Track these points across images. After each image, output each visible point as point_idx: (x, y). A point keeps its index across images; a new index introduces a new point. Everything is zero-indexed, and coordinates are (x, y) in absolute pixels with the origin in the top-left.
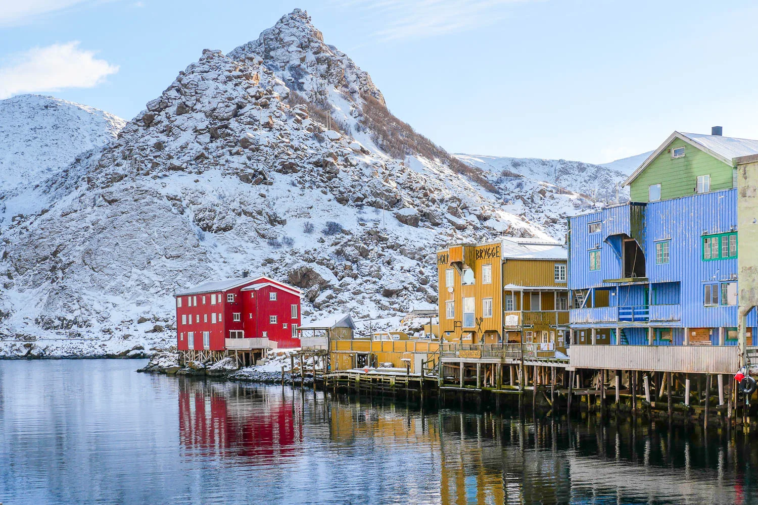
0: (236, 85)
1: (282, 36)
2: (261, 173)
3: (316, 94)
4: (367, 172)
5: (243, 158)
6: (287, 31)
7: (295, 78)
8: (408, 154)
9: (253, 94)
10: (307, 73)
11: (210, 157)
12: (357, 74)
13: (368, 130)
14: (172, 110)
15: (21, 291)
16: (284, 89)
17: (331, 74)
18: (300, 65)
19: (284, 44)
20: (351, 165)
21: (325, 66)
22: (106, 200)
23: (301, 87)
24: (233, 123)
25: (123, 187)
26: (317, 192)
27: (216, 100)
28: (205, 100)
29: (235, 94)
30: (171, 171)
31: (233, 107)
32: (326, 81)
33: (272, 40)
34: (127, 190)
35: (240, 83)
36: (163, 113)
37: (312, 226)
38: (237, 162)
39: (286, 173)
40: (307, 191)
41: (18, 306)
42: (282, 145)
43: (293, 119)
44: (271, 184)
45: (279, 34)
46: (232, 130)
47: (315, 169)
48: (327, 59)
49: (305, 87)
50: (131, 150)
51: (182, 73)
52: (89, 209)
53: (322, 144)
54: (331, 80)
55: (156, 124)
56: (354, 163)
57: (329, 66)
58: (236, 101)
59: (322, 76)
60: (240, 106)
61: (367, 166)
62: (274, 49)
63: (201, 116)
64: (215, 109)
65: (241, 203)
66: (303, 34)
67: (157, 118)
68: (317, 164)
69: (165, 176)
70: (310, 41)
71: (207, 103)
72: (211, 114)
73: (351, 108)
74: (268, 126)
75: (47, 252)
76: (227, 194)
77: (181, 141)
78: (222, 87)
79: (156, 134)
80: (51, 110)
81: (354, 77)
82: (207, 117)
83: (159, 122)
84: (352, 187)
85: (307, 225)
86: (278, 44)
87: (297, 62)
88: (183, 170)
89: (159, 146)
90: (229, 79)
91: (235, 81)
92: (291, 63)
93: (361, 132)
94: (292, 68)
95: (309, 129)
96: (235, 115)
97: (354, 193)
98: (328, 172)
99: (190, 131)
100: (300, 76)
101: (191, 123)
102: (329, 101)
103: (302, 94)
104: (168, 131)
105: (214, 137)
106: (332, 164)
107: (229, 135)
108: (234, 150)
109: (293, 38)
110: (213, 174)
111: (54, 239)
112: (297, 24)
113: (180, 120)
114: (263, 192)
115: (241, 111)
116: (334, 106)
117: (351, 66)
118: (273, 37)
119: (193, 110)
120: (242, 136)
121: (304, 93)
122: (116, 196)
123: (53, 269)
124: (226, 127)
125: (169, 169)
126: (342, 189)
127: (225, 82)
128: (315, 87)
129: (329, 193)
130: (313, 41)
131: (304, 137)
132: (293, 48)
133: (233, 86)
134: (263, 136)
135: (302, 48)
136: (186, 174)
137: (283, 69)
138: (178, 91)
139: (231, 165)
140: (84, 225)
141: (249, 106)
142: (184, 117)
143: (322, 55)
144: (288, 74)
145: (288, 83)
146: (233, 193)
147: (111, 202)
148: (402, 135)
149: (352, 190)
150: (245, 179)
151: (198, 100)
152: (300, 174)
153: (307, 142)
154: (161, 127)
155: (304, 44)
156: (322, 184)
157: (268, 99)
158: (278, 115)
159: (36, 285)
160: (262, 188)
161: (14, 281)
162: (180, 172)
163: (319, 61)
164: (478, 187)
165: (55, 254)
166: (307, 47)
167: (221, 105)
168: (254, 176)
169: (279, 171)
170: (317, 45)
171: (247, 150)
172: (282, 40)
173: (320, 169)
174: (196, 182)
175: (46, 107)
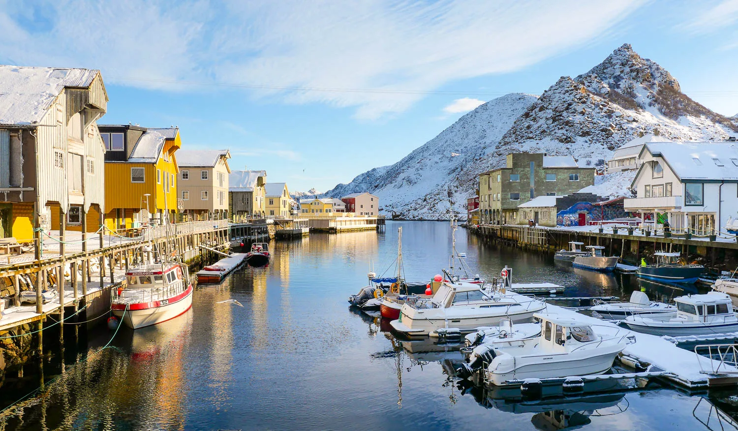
0: (570, 94)
1: (612, 60)
2: (569, 138)
3: (627, 89)
4: (631, 132)
5: (564, 131)
6: (615, 58)
7: (616, 82)
8: (681, 115)
9: (578, 98)
10: (624, 78)
11: (548, 131)
12: (661, 73)
13: (656, 105)
14: (537, 109)
15: (461, 193)
16: (607, 89)
17: (639, 77)
18: (620, 75)
19: (613, 65)
20: (623, 129)
21: (635, 73)
22: (498, 154)
23: (618, 87)
24: (565, 114)
25: (505, 148)
26: (598, 145)
27: (558, 103)
28: (553, 103)
29: (568, 99)
30: (528, 140)
31: (566, 106)
32: (636, 81)
33: (607, 63)
34: (506, 149)
35: (572, 93)
36: (534, 111)
37: (590, 162)
38: (559, 133)
39: (585, 136)
40: (592, 145)
41: (459, 199)
42: (587, 122)
43: (598, 108)
44: (574, 142)
45: (611, 60)
46: (563, 117)
47: (601, 133)
48: (637, 69)
49: (621, 86)
50: (516, 130)
51: (546, 91)
52: (491, 158)
53: (611, 120)
54: (638, 80)
55: (530, 117)
56: (625, 128)
57: (638, 73)
58: (568, 102)
59: (633, 78)
60: (570, 105)
61: (632, 129)
62: (607, 68)
63: (551, 111)
64: (557, 107)
65: (557, 153)
66: (624, 58)
67: (531, 114)
68: (602, 131)
69: (524, 142)
70: (628, 61)
71: (554, 105)
72: (555, 110)
73: (649, 94)
74: (583, 113)
75: (472, 177)
76: (551, 149)
77: (539, 124)
78: (562, 96)
79: (529, 121)
80: (522, 100)
81: (659, 74)
82: (553, 111)
83: (532, 115)
84: (618, 141)
85: (587, 162)
86: (609, 65)
87: (619, 74)
88: (533, 138)
89: (529, 127)
90: (567, 91)
91: (570, 92)
92: (615, 74)
93: (652, 107)
94: (615, 77)
95: (605, 112)
96: (567, 109)
97: (618, 144)
98: (607, 134)
99: (544, 119)
100: (619, 81)
101: (545, 115)
102: (635, 92)
103: (619, 91)
104: (534, 120)
105: (554, 121)
106: (610, 130)
107: (561, 119)
108: (560, 127)
109: (618, 61)
110: (547, 139)
111: (475, 172)
112: (622, 53)
113: (540, 114)
114: (569, 147)
115: (570, 107)
116: (637, 94)
117: (658, 69)
118: (607, 62)
119: (547, 109)
120: (567, 119)
121: (620, 89)
122: (501, 152)
123: (473, 184)
124: (561, 116)
125: (528, 138)
126: (613, 143)
127: (564, 94)
128: (627, 85)
129: (605, 144)
130: (629, 61)
131: (601, 117)
132: (618, 66)
133: (568, 95)
134: (578, 118)
135: (623, 65)
136: (534, 140)
137: (610, 78)
138: (542, 100)
139: (557, 135)
140: (488, 165)
141: (574, 104)
142: (542, 112)
143: (634, 67)
144: (612, 81)
145: (610, 86)
146: (553, 148)
147: (499, 155)
148: (681, 105)
149: (618, 142)
150: (561, 141)
151: (550, 104)
152: (591, 136)
153: (603, 120)
154: (531, 118)
155: (624, 63)
156: (602, 141)
157: (587, 99)
158: (590, 106)
159: (467, 191)
160: (569, 145)
161: (459, 189)
162: (532, 140)
163: (632, 71)
164: (729, 131)
165: (474, 178)
166: (626, 64)
167: (560, 105)
168: (566, 139)
169: (580, 136)
170: (631, 63)
171: (567, 127)
172: (611, 63)
173: (604, 133)
174: (538, 144)
175: (520, 99)
